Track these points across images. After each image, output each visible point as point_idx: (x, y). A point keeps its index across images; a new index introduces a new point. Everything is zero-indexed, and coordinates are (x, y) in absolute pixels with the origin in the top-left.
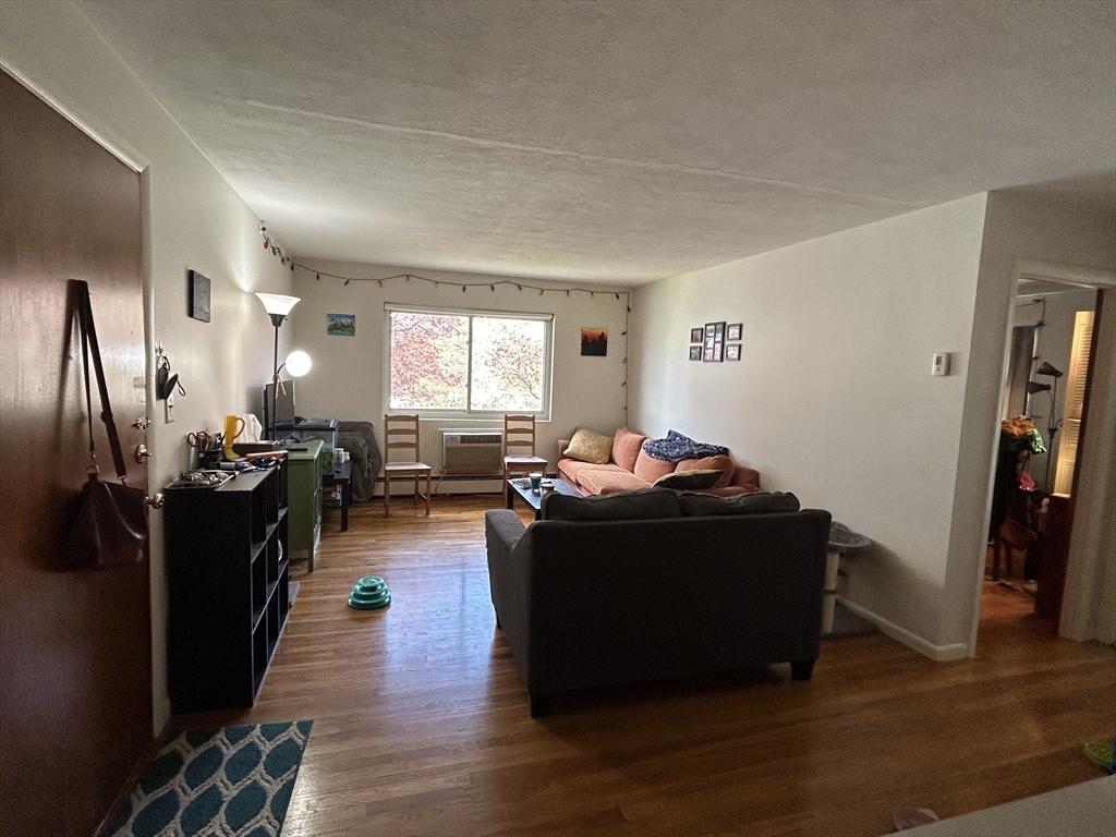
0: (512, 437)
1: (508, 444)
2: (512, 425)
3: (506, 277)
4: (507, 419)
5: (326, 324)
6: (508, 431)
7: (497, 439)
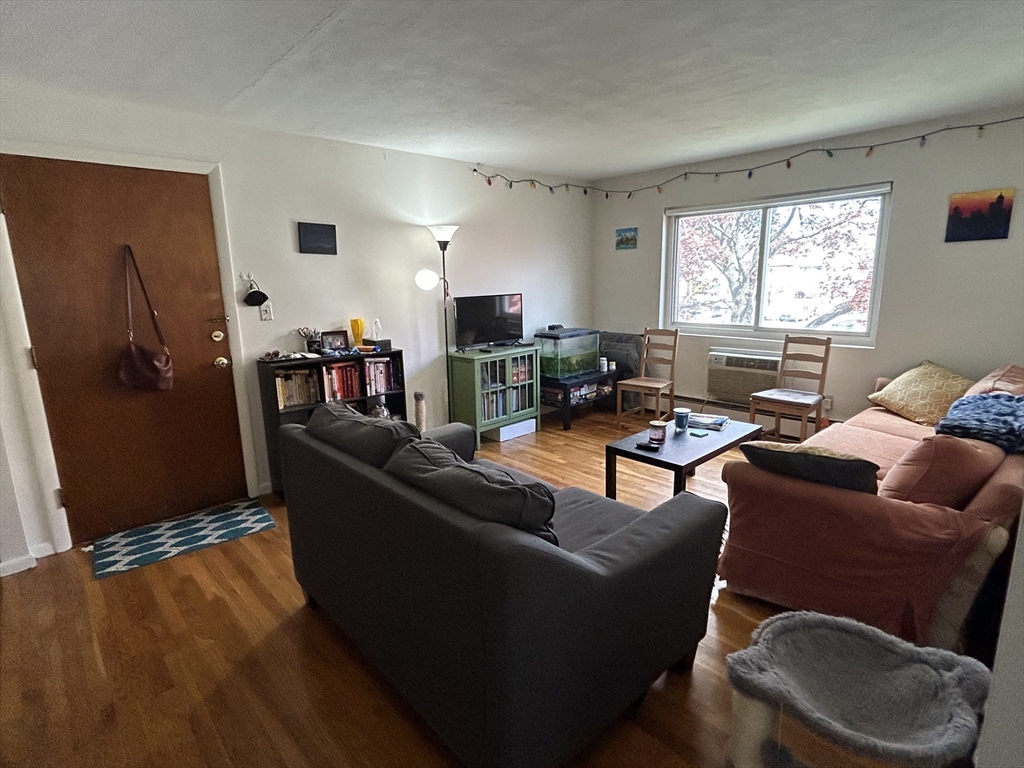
0: (791, 365)
1: (785, 373)
2: (793, 349)
3: (808, 143)
4: (789, 340)
5: (615, 240)
6: (786, 357)
7: (773, 365)
